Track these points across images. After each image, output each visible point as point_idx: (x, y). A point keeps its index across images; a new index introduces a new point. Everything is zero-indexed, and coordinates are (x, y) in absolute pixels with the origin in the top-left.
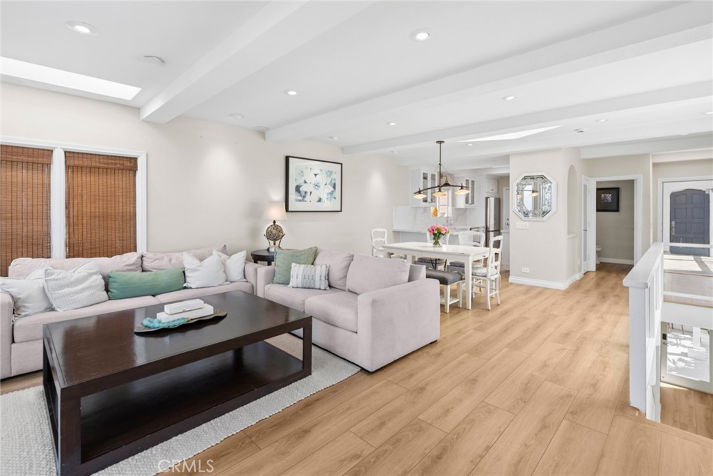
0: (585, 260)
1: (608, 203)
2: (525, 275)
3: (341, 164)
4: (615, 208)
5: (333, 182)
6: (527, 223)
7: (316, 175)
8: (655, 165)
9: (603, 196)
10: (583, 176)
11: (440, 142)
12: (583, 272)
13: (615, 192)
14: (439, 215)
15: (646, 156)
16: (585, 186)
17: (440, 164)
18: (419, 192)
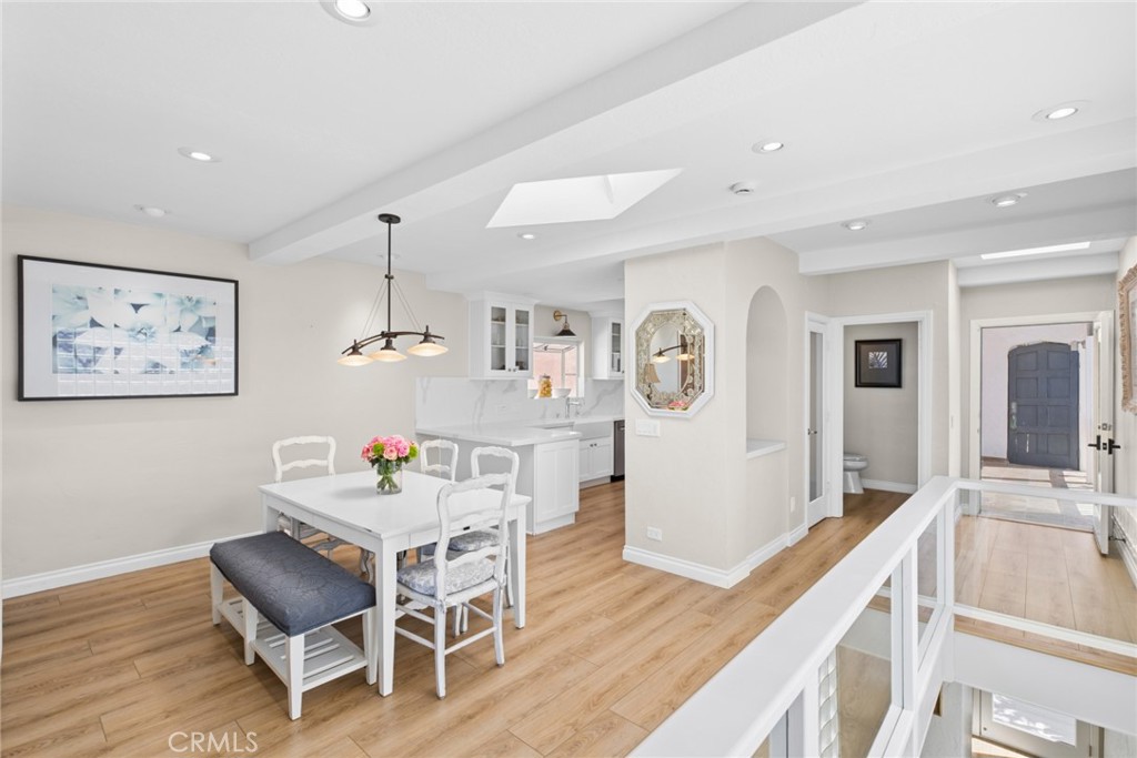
0: (813, 497)
1: (880, 370)
2: (650, 544)
3: (236, 283)
4: (893, 380)
5: (205, 325)
6: (658, 422)
7: (137, 307)
8: (964, 291)
9: (871, 355)
10: (807, 313)
11: (390, 219)
12: (806, 525)
13: (893, 347)
14: (555, 395)
15: (939, 265)
16: (813, 335)
17: (389, 277)
18: (355, 349)
